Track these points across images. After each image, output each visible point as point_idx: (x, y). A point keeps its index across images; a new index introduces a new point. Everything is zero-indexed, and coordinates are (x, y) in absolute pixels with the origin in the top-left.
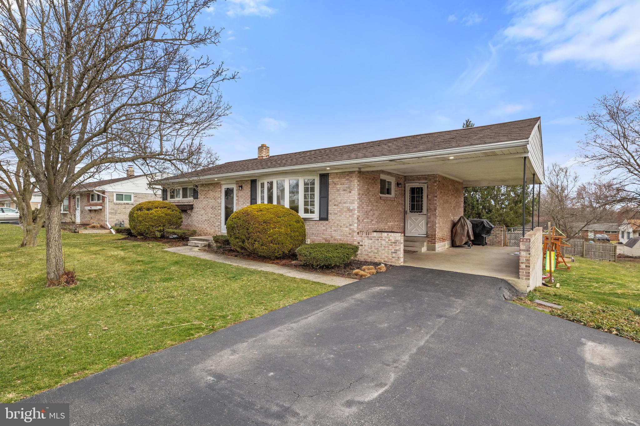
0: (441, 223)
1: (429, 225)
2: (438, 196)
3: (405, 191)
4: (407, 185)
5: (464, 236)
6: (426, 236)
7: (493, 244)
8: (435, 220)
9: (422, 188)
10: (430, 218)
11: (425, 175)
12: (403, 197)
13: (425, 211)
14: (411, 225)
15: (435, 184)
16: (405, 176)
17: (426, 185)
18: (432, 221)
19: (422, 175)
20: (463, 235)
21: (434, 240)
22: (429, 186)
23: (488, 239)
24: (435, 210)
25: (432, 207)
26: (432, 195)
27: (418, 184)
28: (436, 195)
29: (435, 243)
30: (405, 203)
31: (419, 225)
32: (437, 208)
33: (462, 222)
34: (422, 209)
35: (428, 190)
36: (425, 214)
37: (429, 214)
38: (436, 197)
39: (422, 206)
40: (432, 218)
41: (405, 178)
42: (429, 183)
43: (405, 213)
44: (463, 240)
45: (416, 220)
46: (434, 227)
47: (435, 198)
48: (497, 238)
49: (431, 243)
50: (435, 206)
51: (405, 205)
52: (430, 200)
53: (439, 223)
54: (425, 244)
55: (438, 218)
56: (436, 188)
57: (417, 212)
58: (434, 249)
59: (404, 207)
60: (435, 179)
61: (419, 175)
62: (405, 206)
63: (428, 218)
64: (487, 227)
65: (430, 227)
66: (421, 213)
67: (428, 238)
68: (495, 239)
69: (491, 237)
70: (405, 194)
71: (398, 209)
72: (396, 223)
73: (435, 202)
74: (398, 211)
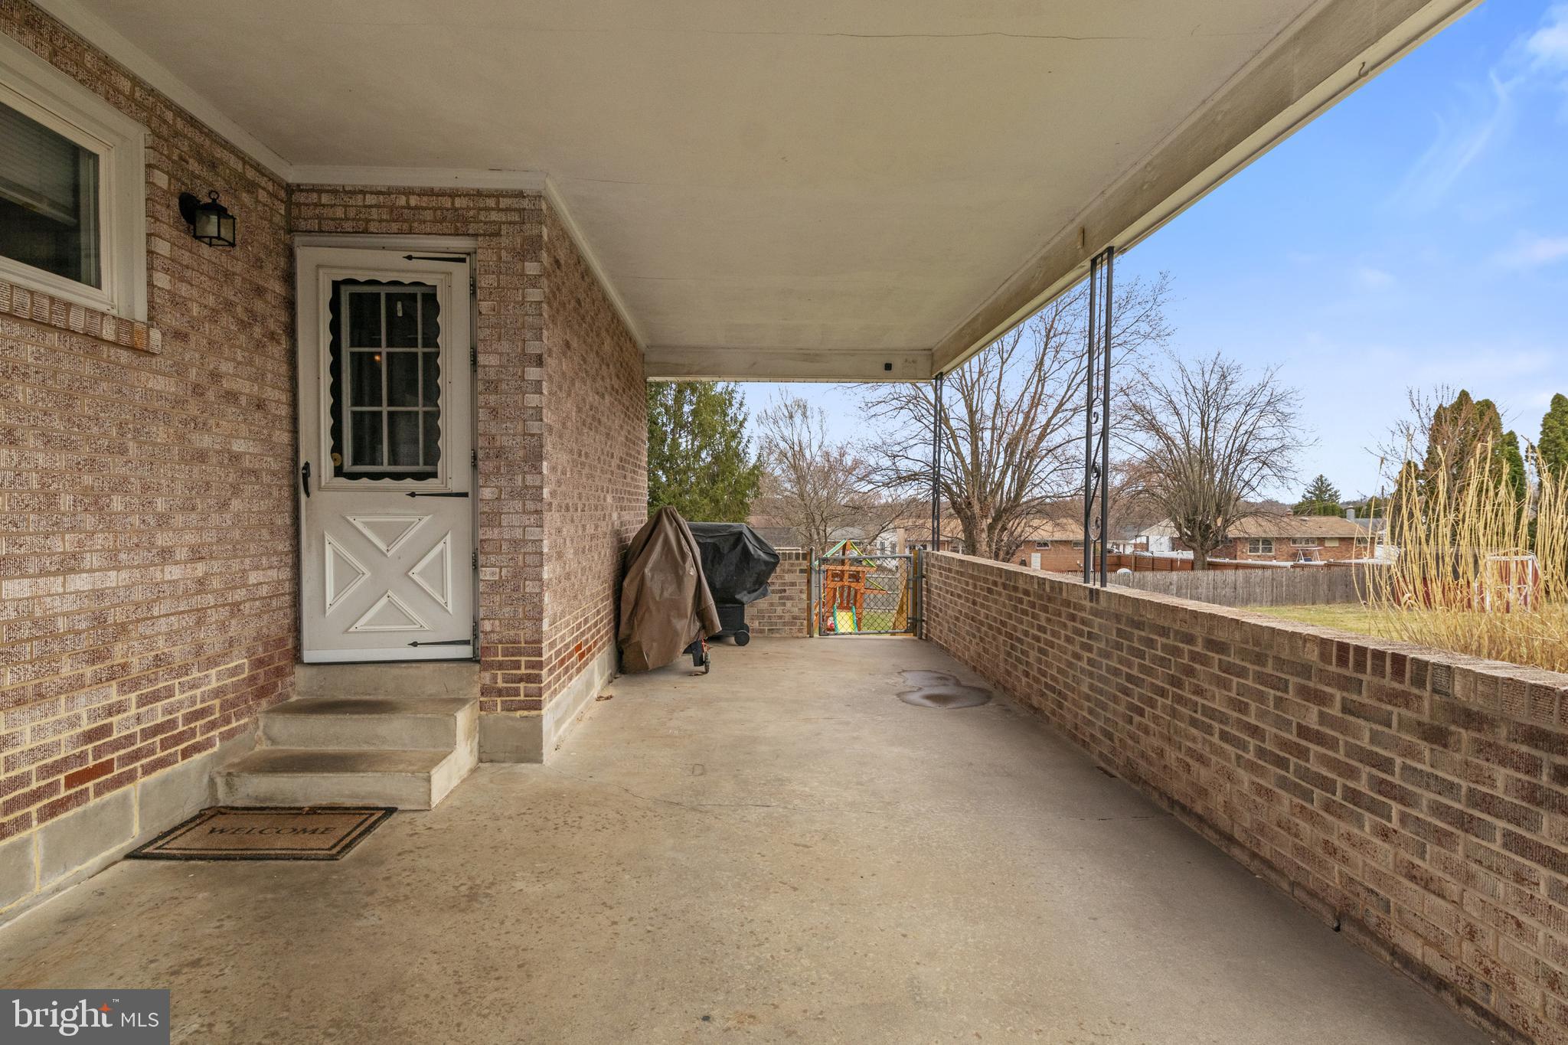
0: (570, 553)
1: (487, 574)
2: (551, 362)
3: (291, 305)
4: (307, 257)
5: (681, 615)
6: (465, 652)
7: (771, 632)
8: (533, 533)
9: (431, 299)
10: (493, 518)
11: (453, 194)
12: (278, 351)
13: (454, 468)
14: (347, 574)
15: (532, 268)
16: (291, 189)
17: (460, 273)
18: (515, 543)
19: (430, 193)
20: (675, 606)
21: (529, 679)
22: (486, 281)
23: (755, 609)
24: (535, 457)
25: (509, 437)
26: (505, 346)
27: (396, 259)
28: (533, 348)
29: (537, 706)
30: (294, 404)
31: (416, 573)
32: (548, 448)
33: (666, 541)
34: (432, 455)
35: (475, 312)
36: (455, 486)
37: (487, 493)
38: (539, 361)
39: (433, 433)
40: (513, 523)
41: (289, 204)
42: (486, 256)
43: (300, 478)
44: (676, 634)
45: (391, 534)
46: (530, 587)
47: (533, 373)
48: (789, 604)
49: (508, 708)
50: (534, 427)
51: (294, 419)
52: (493, 386)
53: (560, 556)
54: (463, 718)
55: (552, 518)
56: (534, 295)
57: (398, 476)
58: (529, 750)
59: (283, 437)
60: (530, 230)
61: (408, 192)
62: (295, 431)
63: (483, 518)
64: (759, 560)
65: (494, 586)
66: (430, 485)
67: (488, 666)
68: (779, 609)
69: (763, 604)
70: (291, 331)
71: (205, 441)
72: (173, 572)
73: (532, 400)
74: (202, 456)
